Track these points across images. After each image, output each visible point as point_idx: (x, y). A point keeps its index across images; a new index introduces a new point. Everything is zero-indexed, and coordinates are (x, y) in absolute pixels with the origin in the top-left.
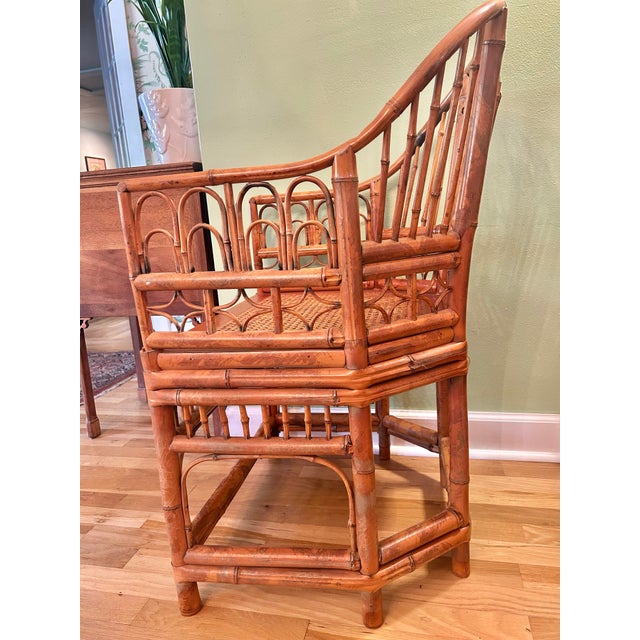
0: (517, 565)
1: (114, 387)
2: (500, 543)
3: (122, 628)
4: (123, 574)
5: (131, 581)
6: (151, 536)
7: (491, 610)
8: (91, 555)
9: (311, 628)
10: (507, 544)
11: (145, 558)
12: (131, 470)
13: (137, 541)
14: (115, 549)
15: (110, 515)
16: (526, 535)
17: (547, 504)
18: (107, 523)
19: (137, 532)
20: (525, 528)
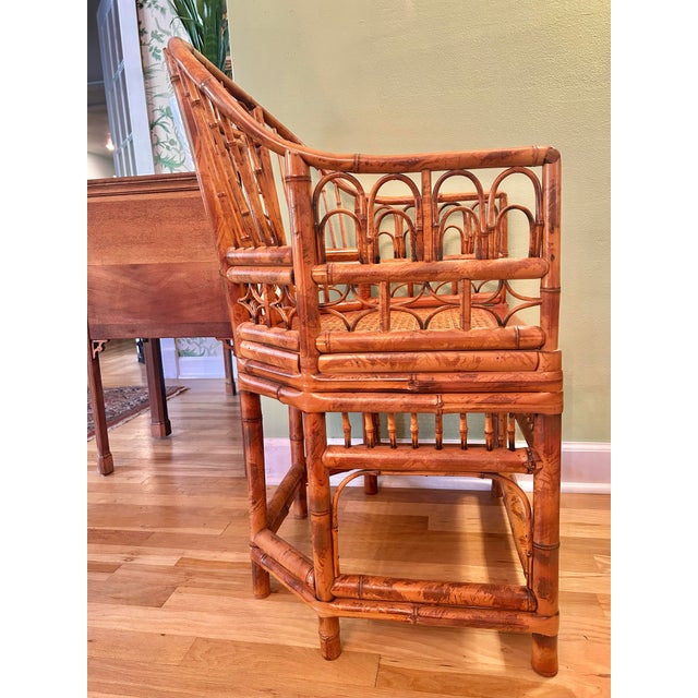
0: (595, 596)
1: (120, 423)
2: (573, 574)
3: (171, 669)
4: (164, 613)
5: (173, 620)
6: (189, 574)
7: (575, 640)
8: (123, 595)
9: (382, 662)
10: (579, 574)
11: (184, 597)
12: (154, 507)
13: (172, 579)
14: (149, 588)
15: (138, 553)
16: (599, 565)
18: (135, 562)
19: (172, 570)
20: (596, 558)
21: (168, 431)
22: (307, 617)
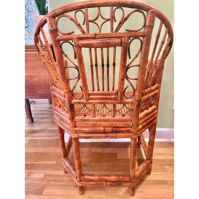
4: (43, 197)
6: (48, 181)
8: (29, 190)
11: (48, 190)
12: (33, 153)
13: (44, 183)
14: (37, 187)
15: (31, 173)
16: (166, 169)
17: (170, 158)
18: (31, 177)
19: (43, 180)
20: (165, 167)
21: (32, 120)
22: (87, 196)
